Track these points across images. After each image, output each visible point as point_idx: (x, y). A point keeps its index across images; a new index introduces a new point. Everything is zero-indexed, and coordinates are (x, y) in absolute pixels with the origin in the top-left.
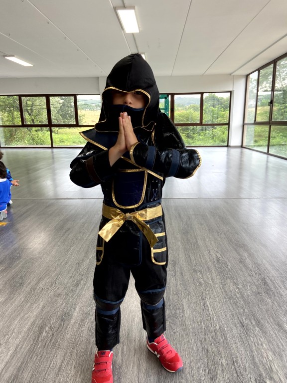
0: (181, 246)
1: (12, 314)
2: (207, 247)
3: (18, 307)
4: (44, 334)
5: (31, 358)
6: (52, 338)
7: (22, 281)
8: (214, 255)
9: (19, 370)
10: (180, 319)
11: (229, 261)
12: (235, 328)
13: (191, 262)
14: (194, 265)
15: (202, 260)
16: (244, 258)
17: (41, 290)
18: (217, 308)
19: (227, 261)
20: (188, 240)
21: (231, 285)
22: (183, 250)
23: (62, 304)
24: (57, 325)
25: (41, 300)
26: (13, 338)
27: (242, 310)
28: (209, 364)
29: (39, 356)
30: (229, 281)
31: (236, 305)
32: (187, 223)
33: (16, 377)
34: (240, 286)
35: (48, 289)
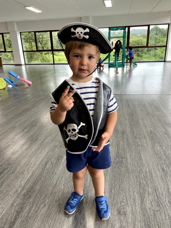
0: (128, 123)
1: (31, 155)
2: (144, 124)
3: (34, 151)
4: (48, 166)
5: (41, 178)
6: (52, 168)
7: (37, 138)
8: (149, 129)
9: (34, 184)
10: (124, 164)
11: (158, 133)
12: (158, 171)
13: (134, 133)
14: (135, 134)
15: (141, 131)
16: (168, 131)
17: (46, 143)
18: (148, 159)
19: (157, 133)
20: (132, 119)
21: (158, 147)
22: (129, 125)
23: (58, 151)
24: (55, 162)
25: (47, 148)
26: (31, 167)
27: (164, 162)
28: (141, 190)
29: (45, 177)
30: (157, 144)
31: (160, 159)
32: (133, 109)
33: (32, 187)
34: (164, 148)
35: (50, 143)
